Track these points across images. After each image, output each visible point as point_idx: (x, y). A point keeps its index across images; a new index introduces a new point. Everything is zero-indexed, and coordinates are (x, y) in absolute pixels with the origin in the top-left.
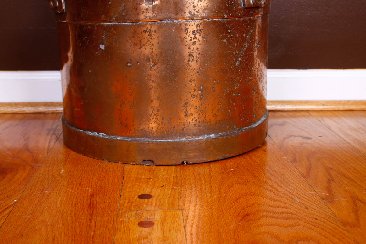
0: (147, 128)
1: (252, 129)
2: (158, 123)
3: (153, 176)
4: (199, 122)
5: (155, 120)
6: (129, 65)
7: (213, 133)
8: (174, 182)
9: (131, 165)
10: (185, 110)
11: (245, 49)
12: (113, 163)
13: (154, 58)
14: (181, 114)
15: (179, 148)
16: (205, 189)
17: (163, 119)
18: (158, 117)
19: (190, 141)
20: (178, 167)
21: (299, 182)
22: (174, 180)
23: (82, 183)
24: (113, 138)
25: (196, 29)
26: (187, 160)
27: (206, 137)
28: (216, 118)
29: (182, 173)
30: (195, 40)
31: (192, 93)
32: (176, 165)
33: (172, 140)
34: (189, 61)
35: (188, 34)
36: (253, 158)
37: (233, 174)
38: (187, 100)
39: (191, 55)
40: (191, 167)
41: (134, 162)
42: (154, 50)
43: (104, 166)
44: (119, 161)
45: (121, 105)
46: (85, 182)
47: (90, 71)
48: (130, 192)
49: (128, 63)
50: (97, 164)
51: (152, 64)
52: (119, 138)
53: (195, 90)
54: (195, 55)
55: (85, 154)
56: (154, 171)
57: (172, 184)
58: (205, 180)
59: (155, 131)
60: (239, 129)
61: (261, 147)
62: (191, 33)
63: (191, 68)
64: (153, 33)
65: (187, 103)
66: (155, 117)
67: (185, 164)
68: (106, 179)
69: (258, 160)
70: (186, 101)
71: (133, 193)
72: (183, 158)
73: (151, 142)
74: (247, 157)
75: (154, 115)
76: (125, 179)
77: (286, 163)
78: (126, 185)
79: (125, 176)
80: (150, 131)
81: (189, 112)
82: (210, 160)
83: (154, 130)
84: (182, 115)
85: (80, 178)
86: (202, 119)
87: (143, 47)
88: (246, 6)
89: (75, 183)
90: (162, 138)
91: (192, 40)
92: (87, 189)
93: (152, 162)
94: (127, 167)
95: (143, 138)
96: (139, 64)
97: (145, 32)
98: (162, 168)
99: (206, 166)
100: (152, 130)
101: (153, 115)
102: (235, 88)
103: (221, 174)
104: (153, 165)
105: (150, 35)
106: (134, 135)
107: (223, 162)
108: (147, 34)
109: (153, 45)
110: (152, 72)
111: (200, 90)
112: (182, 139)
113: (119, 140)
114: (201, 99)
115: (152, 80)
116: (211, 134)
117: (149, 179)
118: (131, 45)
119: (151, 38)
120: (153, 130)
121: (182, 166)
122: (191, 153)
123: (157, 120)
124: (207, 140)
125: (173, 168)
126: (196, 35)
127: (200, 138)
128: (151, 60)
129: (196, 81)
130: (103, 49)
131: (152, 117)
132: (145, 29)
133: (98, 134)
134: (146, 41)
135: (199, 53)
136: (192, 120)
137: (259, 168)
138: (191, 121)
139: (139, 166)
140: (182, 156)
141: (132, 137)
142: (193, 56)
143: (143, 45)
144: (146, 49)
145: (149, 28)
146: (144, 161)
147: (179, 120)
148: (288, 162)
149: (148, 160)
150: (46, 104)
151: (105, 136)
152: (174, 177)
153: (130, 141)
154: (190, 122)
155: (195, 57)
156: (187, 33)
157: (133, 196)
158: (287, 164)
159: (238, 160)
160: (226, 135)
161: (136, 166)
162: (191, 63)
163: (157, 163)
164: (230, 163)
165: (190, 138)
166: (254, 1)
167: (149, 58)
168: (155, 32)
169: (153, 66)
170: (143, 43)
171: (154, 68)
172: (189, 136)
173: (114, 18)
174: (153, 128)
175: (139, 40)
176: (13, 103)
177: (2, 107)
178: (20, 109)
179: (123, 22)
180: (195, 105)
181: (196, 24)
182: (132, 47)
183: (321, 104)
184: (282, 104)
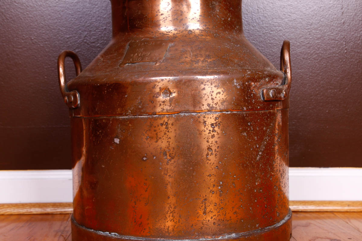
0: (163, 227)
1: (276, 228)
2: (175, 221)
4: (219, 220)
6: (145, 159)
7: (234, 233)
10: (203, 207)
11: (265, 143)
13: (171, 152)
14: (200, 211)
17: (180, 216)
24: (126, 238)
25: (215, 122)
27: (226, 237)
28: (237, 216)
30: (213, 133)
31: (211, 188)
34: (207, 155)
35: (207, 127)
38: (206, 196)
39: (209, 149)
42: (171, 143)
45: (135, 202)
47: (103, 166)
49: (143, 157)
51: (169, 158)
52: (132, 238)
53: (214, 185)
59: (172, 230)
60: (262, 229)
62: (210, 126)
63: (210, 162)
64: (170, 126)
65: (205, 200)
66: (171, 214)
70: (205, 198)
75: (171, 212)
80: (166, 230)
81: (208, 210)
84: (201, 213)
86: (222, 217)
87: (160, 140)
88: (266, 99)
90: (179, 237)
91: (210, 133)
95: (159, 238)
96: (155, 158)
97: (162, 124)
100: (168, 229)
101: (169, 212)
102: (257, 184)
105: (167, 128)
106: (148, 234)
108: (164, 127)
109: (170, 138)
110: (168, 166)
111: (220, 186)
114: (220, 195)
115: (169, 174)
116: (232, 234)
118: (147, 139)
119: (168, 131)
120: (170, 229)
123: (174, 218)
126: (214, 128)
127: (220, 238)
128: (168, 154)
129: (215, 176)
130: (118, 143)
131: (169, 215)
132: (162, 122)
133: (110, 233)
134: (163, 134)
135: (218, 147)
136: (212, 218)
138: (210, 219)
141: (146, 236)
142: (212, 150)
143: (160, 138)
144: (162, 142)
145: (166, 120)
147: (198, 218)
150: (55, 205)
151: (117, 236)
154: (209, 221)
155: (214, 151)
156: (205, 126)
160: (248, 235)
162: (210, 157)
165: (210, 237)
166: (273, 94)
167: (166, 152)
168: (172, 125)
169: (170, 160)
170: (159, 136)
171: (171, 162)
172: (208, 235)
173: (130, 111)
174: (169, 227)
175: (155, 133)
176: (20, 204)
177: (7, 208)
178: (27, 210)
179: (139, 115)
180: (214, 202)
181: (214, 117)
182: (148, 141)
183: (346, 204)
184: (304, 205)
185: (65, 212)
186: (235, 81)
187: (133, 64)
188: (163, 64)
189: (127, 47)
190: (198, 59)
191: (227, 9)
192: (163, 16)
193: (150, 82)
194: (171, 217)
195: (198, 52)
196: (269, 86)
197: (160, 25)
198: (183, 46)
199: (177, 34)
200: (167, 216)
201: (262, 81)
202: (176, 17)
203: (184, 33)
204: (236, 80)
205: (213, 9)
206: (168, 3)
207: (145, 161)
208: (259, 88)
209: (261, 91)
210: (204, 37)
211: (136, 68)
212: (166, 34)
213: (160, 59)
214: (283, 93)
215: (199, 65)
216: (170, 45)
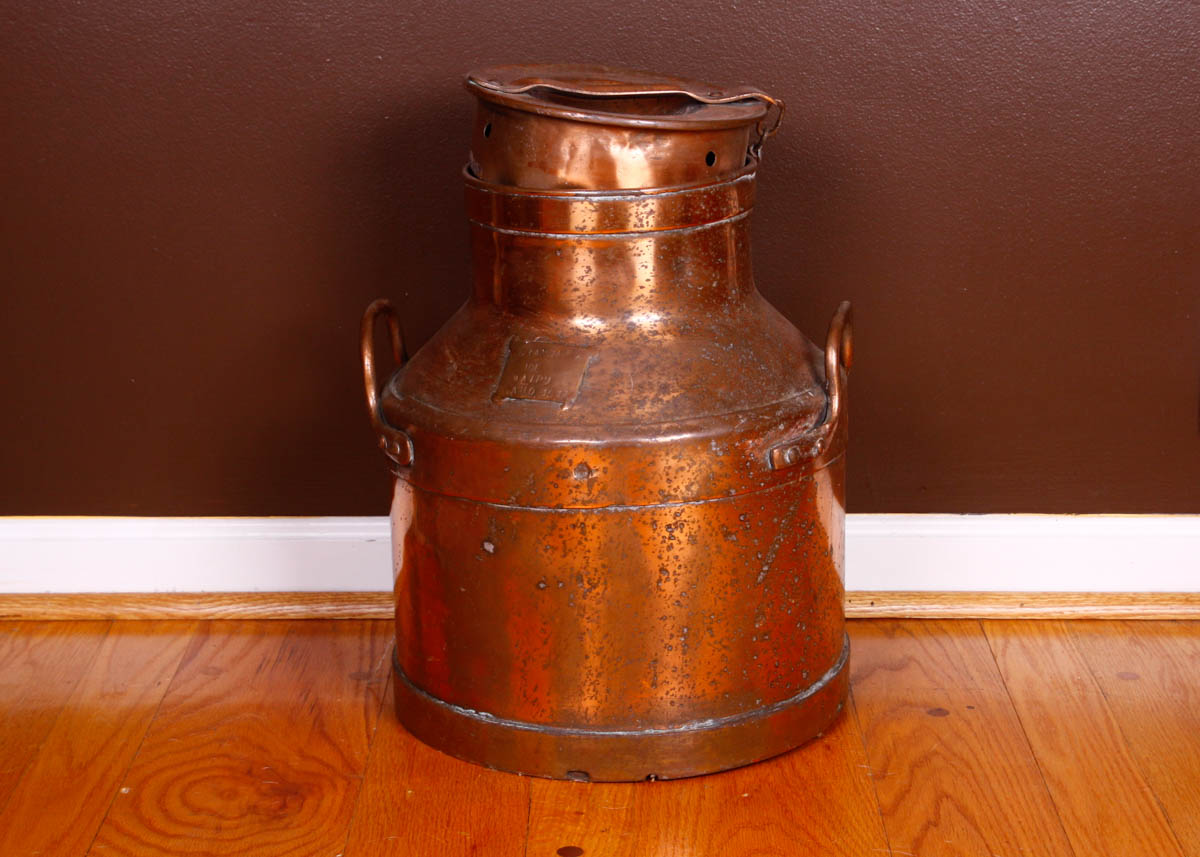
0: (576, 708)
1: (796, 704)
2: (599, 698)
3: (588, 806)
4: (681, 696)
5: (592, 693)
6: (542, 585)
7: (710, 718)
8: (626, 821)
9: (545, 781)
10: (652, 675)
11: (777, 546)
12: (508, 775)
13: (592, 575)
14: (644, 682)
15: (641, 748)
16: (683, 839)
17: (608, 691)
18: (598, 688)
19: (662, 734)
20: (639, 787)
21: (868, 827)
22: (626, 816)
23: (453, 820)
24: (508, 724)
25: (674, 521)
26: (657, 772)
27: (695, 726)
28: (716, 689)
29: (644, 800)
30: (671, 541)
31: (666, 641)
32: (634, 782)
33: (625, 733)
34: (660, 581)
35: (658, 531)
36: (798, 766)
37: (745, 805)
38: (656, 654)
39: (663, 570)
40: (664, 787)
41: (549, 773)
42: (590, 561)
43: (490, 781)
44: (519, 770)
45: (524, 662)
46: (458, 820)
47: (463, 590)
48: (544, 841)
49: (540, 583)
50: (476, 776)
51: (587, 586)
52: (521, 726)
53: (672, 636)
54: (671, 569)
55: (447, 751)
56: (590, 795)
57: (622, 825)
58: (686, 819)
59: (593, 714)
60: (768, 707)
61: (822, 738)
62: (664, 529)
63: (664, 594)
64: (588, 529)
65: (656, 661)
66: (592, 687)
67: (653, 780)
68: (497, 813)
69: (804, 772)
70: (655, 657)
71: (548, 845)
72: (648, 768)
73: (582, 737)
74: (785, 763)
75: (592, 683)
76: (532, 812)
77: (862, 781)
78: (534, 826)
79: (533, 806)
80: (583, 715)
81: (661, 678)
82: (705, 772)
83: (591, 712)
84: (646, 684)
85: (447, 810)
86: (686, 692)
87: (571, 554)
88: (776, 468)
89: (439, 820)
90: (606, 728)
91: (665, 542)
92: (463, 833)
93: (587, 774)
94: (538, 785)
95: (568, 726)
96: (561, 585)
97: (574, 526)
98: (605, 788)
99: (696, 786)
100: (586, 713)
101: (588, 683)
102: (757, 626)
103: (721, 805)
104: (589, 782)
105: (583, 533)
106: (550, 721)
107: (731, 775)
108: (578, 530)
109: (589, 551)
110: (586, 601)
111: (684, 635)
112: (647, 731)
113: (521, 729)
114: (684, 653)
115: (587, 616)
116: (706, 720)
117: (579, 813)
118: (546, 550)
119: (586, 539)
120: (589, 712)
121: (647, 783)
122: (663, 758)
123: (597, 693)
124: (697, 734)
125: (628, 788)
126: (672, 532)
127: (683, 728)
128: (586, 580)
129: (674, 618)
130: (491, 551)
131: (587, 688)
132: (574, 522)
133: (477, 713)
134: (575, 542)
135: (680, 566)
136: (667, 693)
137: (801, 793)
138: (664, 696)
139: (560, 783)
140: (646, 766)
141: (546, 724)
142: (667, 571)
143: (570, 550)
144: (575, 558)
145: (582, 519)
146: (570, 772)
147: (641, 693)
148: (866, 777)
149: (579, 772)
151: (491, 719)
152: (627, 809)
153: (543, 732)
154: (662, 699)
155: (671, 573)
156: (655, 530)
157: (548, 850)
158: (861, 783)
159: (764, 771)
160: (738, 721)
161: (554, 783)
162: (663, 585)
163: (596, 777)
164: (746, 778)
165: (664, 728)
166: (792, 457)
167: (582, 576)
168: (593, 527)
169: (589, 590)
170: (568, 547)
171: (591, 595)
172: (660, 724)
173: (514, 498)
174: (587, 709)
175: (561, 540)
176: (257, 593)
177: (231, 604)
178: (275, 611)
179: (531, 507)
180: (672, 665)
181: (672, 513)
182: (548, 554)
183: (1017, 602)
184: (918, 603)
185: (361, 614)
186: (713, 443)
187: (518, 402)
188: (576, 408)
189: (506, 351)
190: (644, 395)
191: (710, 264)
192: (578, 293)
193: (552, 448)
194: (591, 692)
195: (645, 378)
196: (785, 439)
197: (572, 310)
198: (616, 363)
199: (605, 331)
200: (584, 690)
201: (771, 433)
202: (603, 295)
203: (619, 328)
204: (716, 441)
205: (680, 272)
206: (588, 267)
207: (542, 589)
208: (761, 450)
209: (767, 452)
210: (658, 337)
211: (523, 412)
212: (585, 332)
213: (571, 395)
214: (817, 447)
215: (646, 410)
216: (590, 358)
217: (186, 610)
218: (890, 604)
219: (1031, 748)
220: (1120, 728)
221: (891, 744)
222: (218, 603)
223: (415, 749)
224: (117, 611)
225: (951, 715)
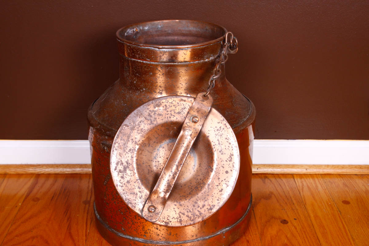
183: (305, 168)
184: (273, 169)
217: (31, 170)
218: (263, 169)
219: (319, 242)
220: (349, 230)
221: (270, 239)
222: (42, 168)
223: (102, 242)
224: (8, 171)
225: (289, 223)
